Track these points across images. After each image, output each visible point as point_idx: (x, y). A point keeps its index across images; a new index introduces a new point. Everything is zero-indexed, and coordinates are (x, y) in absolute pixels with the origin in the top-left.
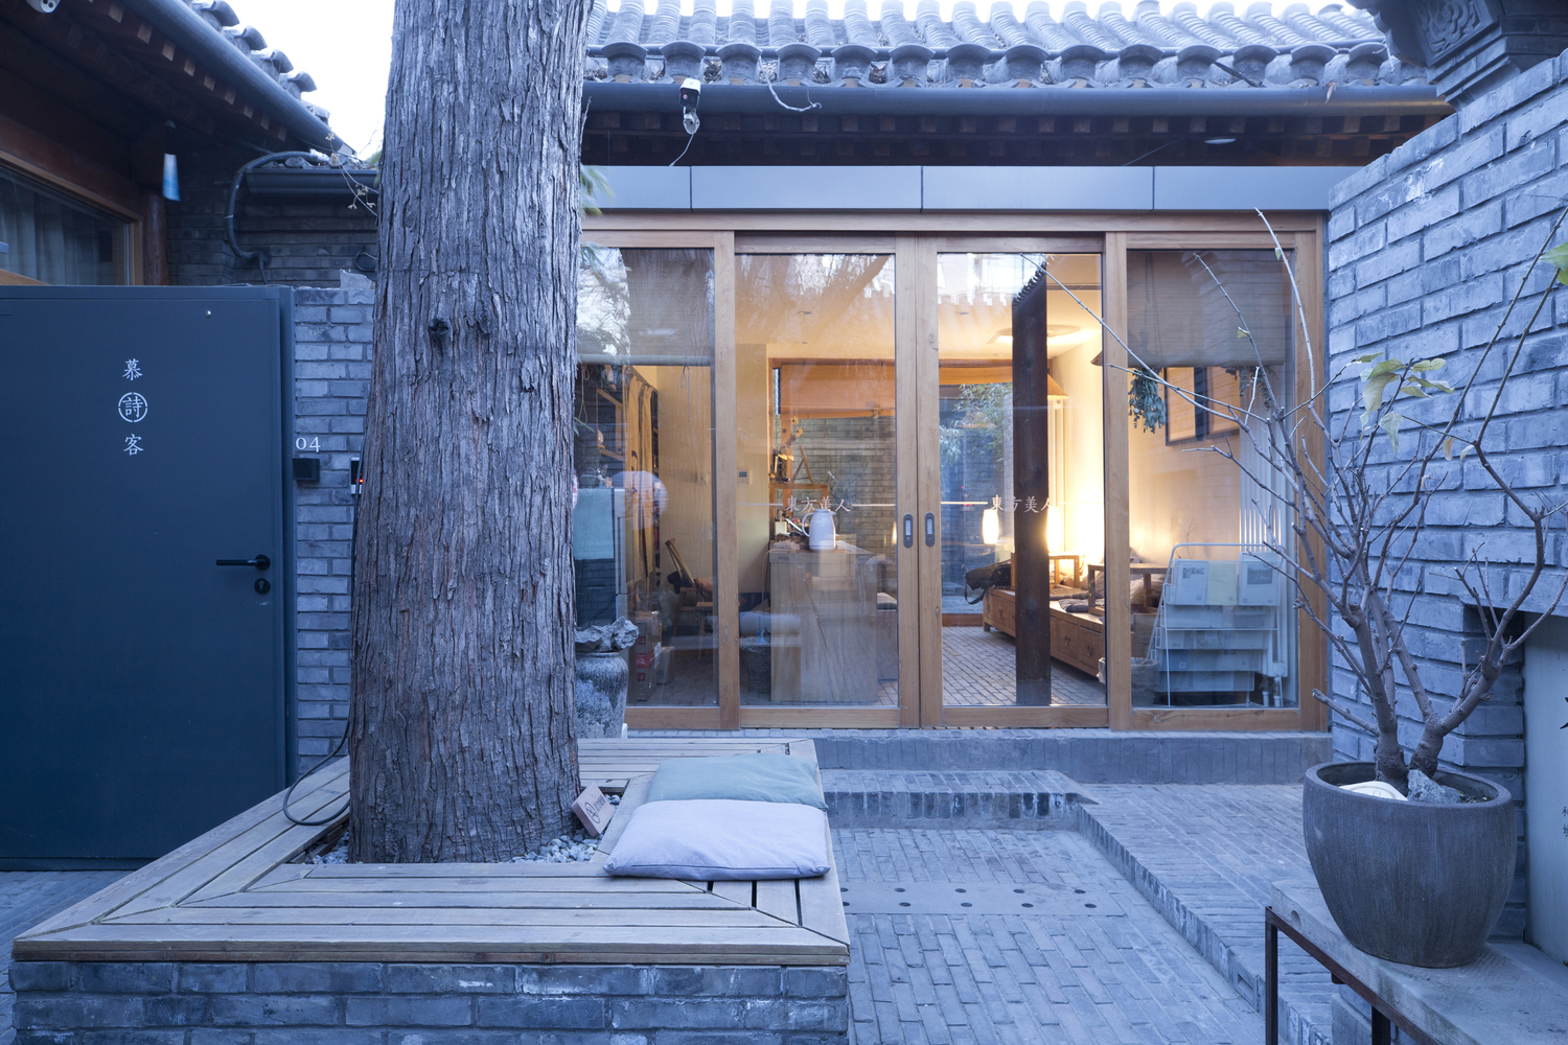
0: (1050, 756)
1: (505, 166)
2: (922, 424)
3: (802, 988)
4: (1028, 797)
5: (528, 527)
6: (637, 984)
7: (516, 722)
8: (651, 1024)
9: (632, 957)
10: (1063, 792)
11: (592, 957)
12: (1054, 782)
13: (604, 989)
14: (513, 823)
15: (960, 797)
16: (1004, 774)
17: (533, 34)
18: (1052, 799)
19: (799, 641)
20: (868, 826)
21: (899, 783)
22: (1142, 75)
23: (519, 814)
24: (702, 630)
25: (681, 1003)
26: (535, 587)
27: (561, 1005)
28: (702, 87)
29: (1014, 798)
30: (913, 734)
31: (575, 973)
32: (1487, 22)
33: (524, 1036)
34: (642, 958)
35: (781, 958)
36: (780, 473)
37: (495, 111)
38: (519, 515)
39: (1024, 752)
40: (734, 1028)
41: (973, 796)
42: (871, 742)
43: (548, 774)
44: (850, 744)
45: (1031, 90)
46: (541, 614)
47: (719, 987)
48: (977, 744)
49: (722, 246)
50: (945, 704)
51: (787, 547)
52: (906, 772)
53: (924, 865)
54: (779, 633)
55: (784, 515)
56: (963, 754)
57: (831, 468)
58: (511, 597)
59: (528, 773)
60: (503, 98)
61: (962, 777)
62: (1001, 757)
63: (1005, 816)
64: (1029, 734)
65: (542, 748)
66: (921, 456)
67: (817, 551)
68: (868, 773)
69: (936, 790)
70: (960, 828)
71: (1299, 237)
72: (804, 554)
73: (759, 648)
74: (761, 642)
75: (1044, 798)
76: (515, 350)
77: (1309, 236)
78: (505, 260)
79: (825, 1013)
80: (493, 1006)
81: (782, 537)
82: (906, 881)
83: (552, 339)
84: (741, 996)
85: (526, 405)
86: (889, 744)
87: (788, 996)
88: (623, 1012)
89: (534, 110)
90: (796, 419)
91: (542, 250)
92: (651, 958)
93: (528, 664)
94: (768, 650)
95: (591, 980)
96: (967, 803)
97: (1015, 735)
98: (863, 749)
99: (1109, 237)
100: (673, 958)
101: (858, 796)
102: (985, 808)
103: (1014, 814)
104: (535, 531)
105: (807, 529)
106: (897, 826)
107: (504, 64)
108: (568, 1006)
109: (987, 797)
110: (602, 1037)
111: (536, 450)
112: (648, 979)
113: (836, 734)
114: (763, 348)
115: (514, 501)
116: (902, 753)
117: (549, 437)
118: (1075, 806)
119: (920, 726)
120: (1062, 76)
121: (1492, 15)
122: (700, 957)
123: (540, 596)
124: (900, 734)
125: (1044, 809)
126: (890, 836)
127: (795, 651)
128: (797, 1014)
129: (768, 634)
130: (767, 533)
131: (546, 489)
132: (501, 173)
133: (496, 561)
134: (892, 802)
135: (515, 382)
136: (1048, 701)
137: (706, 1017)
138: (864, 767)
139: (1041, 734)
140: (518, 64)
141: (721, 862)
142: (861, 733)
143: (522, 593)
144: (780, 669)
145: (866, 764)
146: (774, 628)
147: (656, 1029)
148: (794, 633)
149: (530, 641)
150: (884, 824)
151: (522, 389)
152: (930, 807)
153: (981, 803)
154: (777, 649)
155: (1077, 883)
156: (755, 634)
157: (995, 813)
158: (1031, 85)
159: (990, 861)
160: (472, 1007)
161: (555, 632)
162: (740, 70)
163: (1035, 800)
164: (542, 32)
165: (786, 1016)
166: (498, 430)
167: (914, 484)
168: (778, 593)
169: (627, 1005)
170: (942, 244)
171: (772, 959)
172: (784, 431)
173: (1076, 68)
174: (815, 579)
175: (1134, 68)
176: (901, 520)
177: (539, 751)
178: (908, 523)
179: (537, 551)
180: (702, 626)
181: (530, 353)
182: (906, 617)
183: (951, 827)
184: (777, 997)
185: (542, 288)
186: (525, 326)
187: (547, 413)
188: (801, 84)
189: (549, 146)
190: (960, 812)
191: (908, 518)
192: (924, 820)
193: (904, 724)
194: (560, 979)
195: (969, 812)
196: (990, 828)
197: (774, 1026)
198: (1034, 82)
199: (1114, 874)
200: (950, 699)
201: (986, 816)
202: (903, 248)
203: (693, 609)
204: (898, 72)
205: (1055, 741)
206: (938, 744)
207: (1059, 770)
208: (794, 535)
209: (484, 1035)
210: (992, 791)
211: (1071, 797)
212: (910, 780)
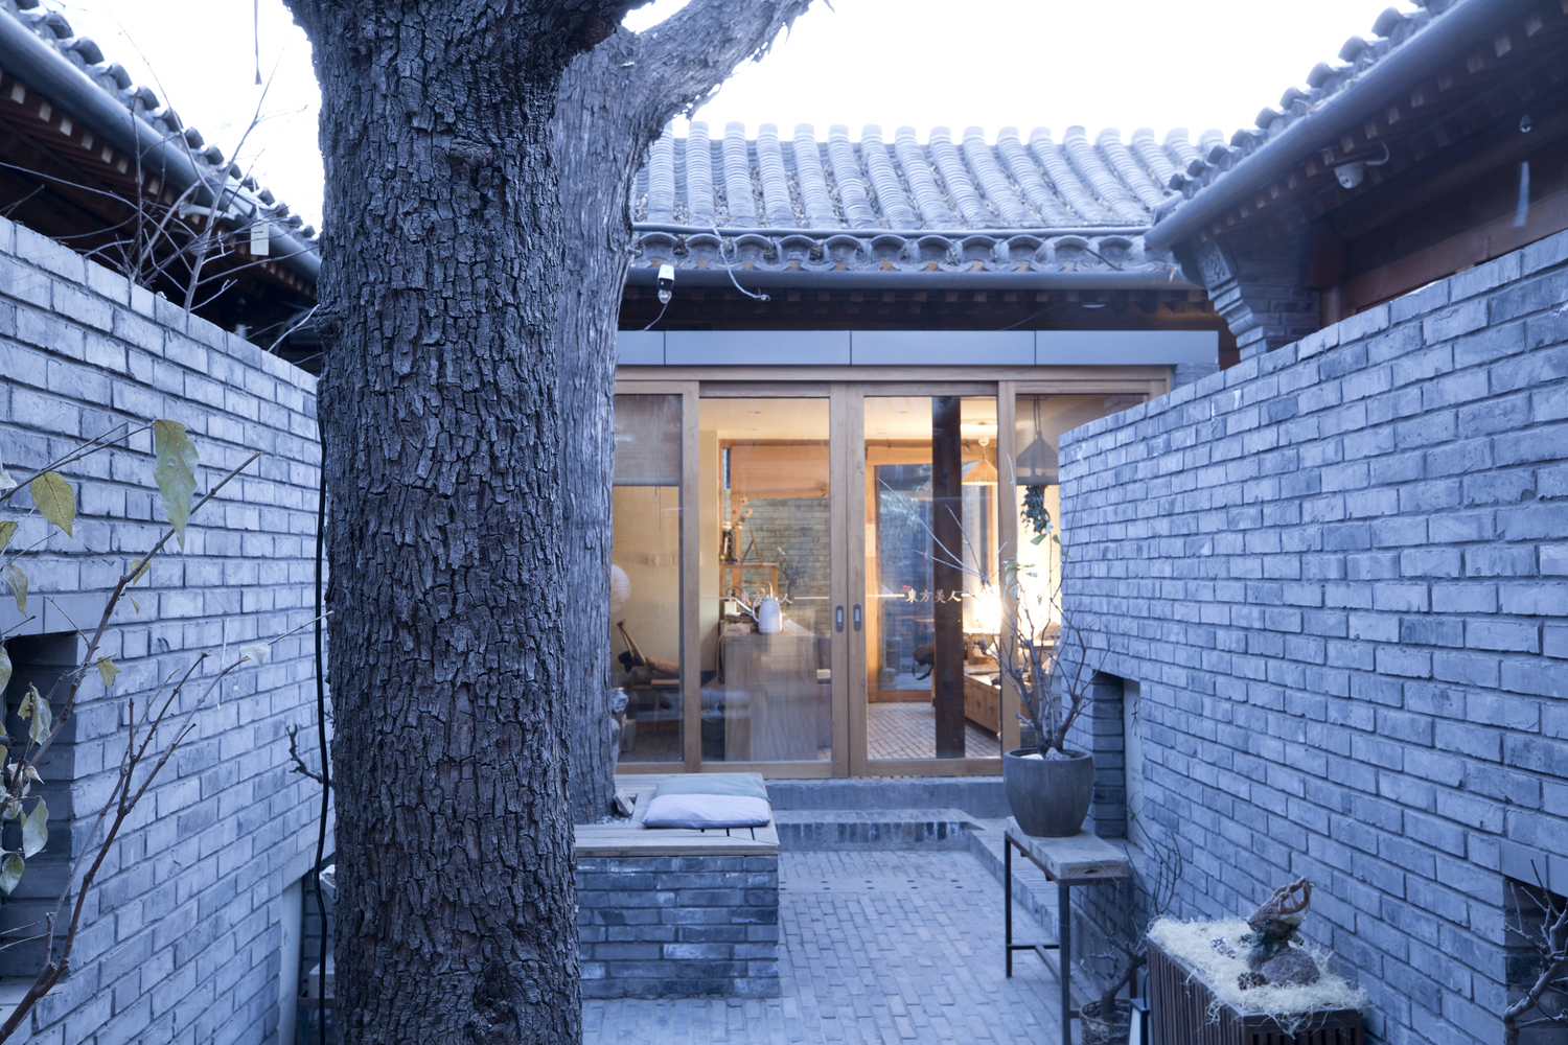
0: (953, 796)
1: (577, 416)
2: (851, 533)
3: (755, 866)
4: (930, 825)
5: (589, 631)
6: (670, 866)
7: (582, 746)
8: (677, 886)
9: (668, 853)
10: (957, 821)
11: (646, 853)
12: (953, 816)
13: (653, 869)
14: (581, 805)
15: (876, 826)
16: (915, 812)
17: (592, 333)
18: (949, 827)
19: (749, 713)
20: (805, 850)
21: (830, 817)
22: (1027, 258)
23: (584, 801)
24: (657, 706)
25: (693, 875)
26: (592, 666)
27: (630, 877)
28: (676, 273)
29: (919, 826)
30: (843, 782)
31: (638, 862)
32: (1228, 276)
33: (611, 894)
34: (673, 853)
35: (744, 852)
36: (730, 553)
37: (571, 383)
38: (584, 623)
39: (932, 794)
40: (720, 888)
41: (887, 825)
42: (808, 788)
43: (599, 778)
44: (792, 790)
45: (937, 273)
46: (595, 682)
47: (712, 867)
48: (894, 788)
49: (689, 393)
50: (870, 757)
51: (739, 630)
52: (836, 812)
53: (845, 869)
54: (732, 707)
55: (733, 595)
56: (883, 797)
57: (781, 544)
58: (580, 673)
59: (589, 777)
60: (574, 375)
61: (879, 814)
62: (914, 799)
63: (911, 840)
64: (937, 781)
65: (596, 762)
66: (851, 558)
67: (767, 634)
68: (805, 813)
69: (858, 821)
70: (877, 850)
71: (1153, 384)
72: (755, 636)
73: (714, 719)
74: (716, 713)
75: (942, 826)
76: (583, 525)
77: (1161, 383)
78: (576, 471)
79: (767, 879)
80: (595, 879)
81: (732, 620)
82: (830, 877)
83: (602, 516)
84: (723, 872)
85: (588, 557)
86: (823, 789)
87: (748, 871)
88: (662, 881)
89: (592, 379)
90: (745, 499)
91: (596, 462)
92: (677, 853)
93: (589, 712)
94: (722, 721)
95: (646, 864)
96: (882, 830)
97: (926, 781)
98: (802, 793)
99: (1001, 385)
100: (689, 853)
101: (796, 827)
102: (896, 834)
103: (919, 839)
104: (593, 632)
105: (757, 610)
106: (827, 850)
107: (576, 354)
108: (634, 878)
109: (898, 826)
110: (652, 894)
111: (593, 584)
112: (676, 864)
113: (780, 782)
114: (715, 433)
115: (582, 615)
116: (834, 796)
117: (600, 575)
118: (967, 832)
119: (849, 775)
120: (963, 259)
121: (1231, 272)
122: (702, 852)
123: (595, 671)
124: (832, 782)
125: (942, 834)
126: (821, 856)
127: (745, 723)
128: (752, 880)
129: (722, 708)
130: (716, 613)
131: (598, 607)
132: (574, 420)
133: (571, 651)
134: (824, 830)
135: (582, 544)
136: (963, 755)
137: (705, 882)
138: (802, 808)
139: (947, 780)
140: (583, 353)
141: (708, 818)
142: (800, 782)
143: (586, 669)
144: (732, 736)
145: (804, 806)
146: (727, 703)
147: (679, 889)
148: (745, 706)
149: (590, 698)
150: (817, 848)
151: (586, 548)
152: (853, 834)
153: (893, 830)
154: (730, 720)
155: (954, 877)
156: (711, 708)
157: (904, 838)
158: (937, 269)
159: (894, 868)
160: (585, 880)
161: (603, 693)
162: (705, 254)
163: (935, 827)
164: (597, 330)
165: (747, 881)
166: (573, 573)
167: (844, 581)
168: (732, 672)
169: (664, 877)
170: (869, 390)
171: (740, 852)
172: (734, 512)
173: (975, 253)
174: (764, 659)
175: (1021, 252)
176: (834, 610)
177: (594, 764)
178: (840, 612)
179: (594, 644)
180: (657, 703)
181: (590, 526)
182: (838, 689)
183: (869, 849)
184: (742, 871)
185: (596, 486)
186: (588, 511)
187: (599, 561)
188: (755, 268)
189: (601, 398)
190: (877, 837)
191: (840, 608)
192: (848, 844)
193: (835, 775)
194: (630, 865)
195: (884, 838)
196: (900, 849)
197: (740, 886)
198: (941, 266)
199: (985, 872)
200: (873, 755)
201: (897, 840)
202: (837, 394)
203: (647, 687)
204: (832, 255)
205: (956, 785)
206: (862, 789)
207: (960, 808)
208: (745, 617)
209: (590, 894)
210: (902, 822)
211: (963, 825)
212: (838, 816)
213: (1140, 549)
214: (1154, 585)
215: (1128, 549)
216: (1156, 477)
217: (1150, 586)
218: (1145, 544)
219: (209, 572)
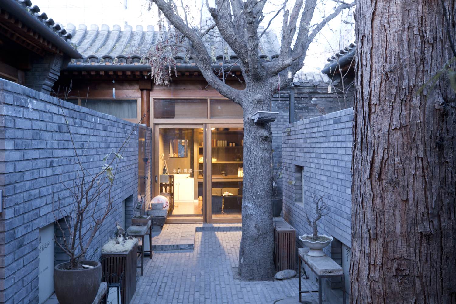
213: (70, 161)
214: (76, 174)
215: (65, 161)
216: (77, 134)
217: (74, 175)
218: (72, 159)
219: (316, 161)
